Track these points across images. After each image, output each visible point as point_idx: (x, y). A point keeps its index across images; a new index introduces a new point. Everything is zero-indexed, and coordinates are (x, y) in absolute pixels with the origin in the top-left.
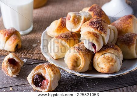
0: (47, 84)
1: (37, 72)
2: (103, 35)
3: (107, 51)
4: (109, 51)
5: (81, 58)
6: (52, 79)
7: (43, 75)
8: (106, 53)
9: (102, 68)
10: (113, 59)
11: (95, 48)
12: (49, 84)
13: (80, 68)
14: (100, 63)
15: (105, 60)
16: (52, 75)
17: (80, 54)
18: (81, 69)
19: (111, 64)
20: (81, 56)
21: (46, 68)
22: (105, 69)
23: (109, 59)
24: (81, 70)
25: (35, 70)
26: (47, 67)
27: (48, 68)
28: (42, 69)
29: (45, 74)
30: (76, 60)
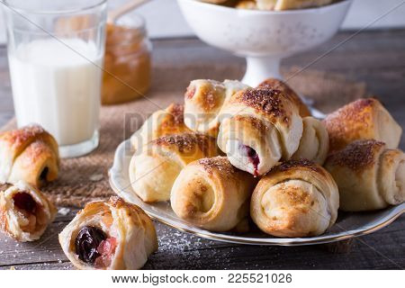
0: (113, 252)
1: (89, 221)
2: (279, 125)
3: (290, 174)
4: (298, 174)
5: (214, 188)
6: (128, 237)
7: (104, 229)
8: (288, 180)
9: (275, 219)
10: (306, 194)
11: (256, 162)
12: (117, 250)
13: (209, 216)
14: (268, 204)
15: (283, 196)
16: (129, 227)
17: (211, 177)
18: (213, 216)
19: (301, 206)
20: (216, 183)
21: (112, 208)
22: (281, 219)
23: (295, 194)
24: (214, 220)
25: (83, 217)
26: (114, 205)
27: (119, 208)
28: (103, 215)
29: (109, 226)
30: (199, 192)
